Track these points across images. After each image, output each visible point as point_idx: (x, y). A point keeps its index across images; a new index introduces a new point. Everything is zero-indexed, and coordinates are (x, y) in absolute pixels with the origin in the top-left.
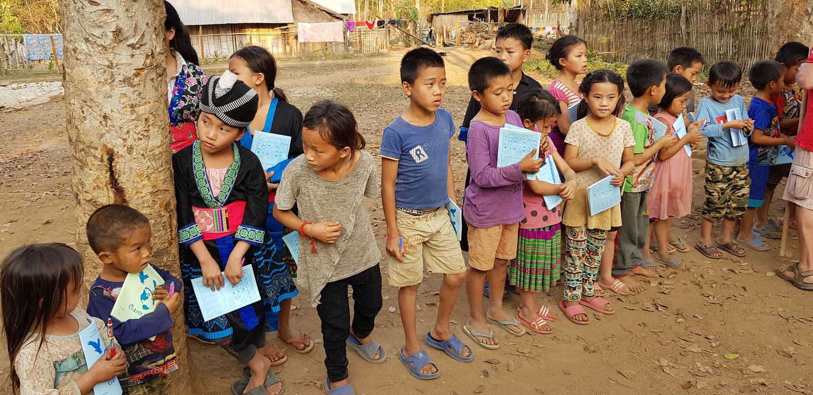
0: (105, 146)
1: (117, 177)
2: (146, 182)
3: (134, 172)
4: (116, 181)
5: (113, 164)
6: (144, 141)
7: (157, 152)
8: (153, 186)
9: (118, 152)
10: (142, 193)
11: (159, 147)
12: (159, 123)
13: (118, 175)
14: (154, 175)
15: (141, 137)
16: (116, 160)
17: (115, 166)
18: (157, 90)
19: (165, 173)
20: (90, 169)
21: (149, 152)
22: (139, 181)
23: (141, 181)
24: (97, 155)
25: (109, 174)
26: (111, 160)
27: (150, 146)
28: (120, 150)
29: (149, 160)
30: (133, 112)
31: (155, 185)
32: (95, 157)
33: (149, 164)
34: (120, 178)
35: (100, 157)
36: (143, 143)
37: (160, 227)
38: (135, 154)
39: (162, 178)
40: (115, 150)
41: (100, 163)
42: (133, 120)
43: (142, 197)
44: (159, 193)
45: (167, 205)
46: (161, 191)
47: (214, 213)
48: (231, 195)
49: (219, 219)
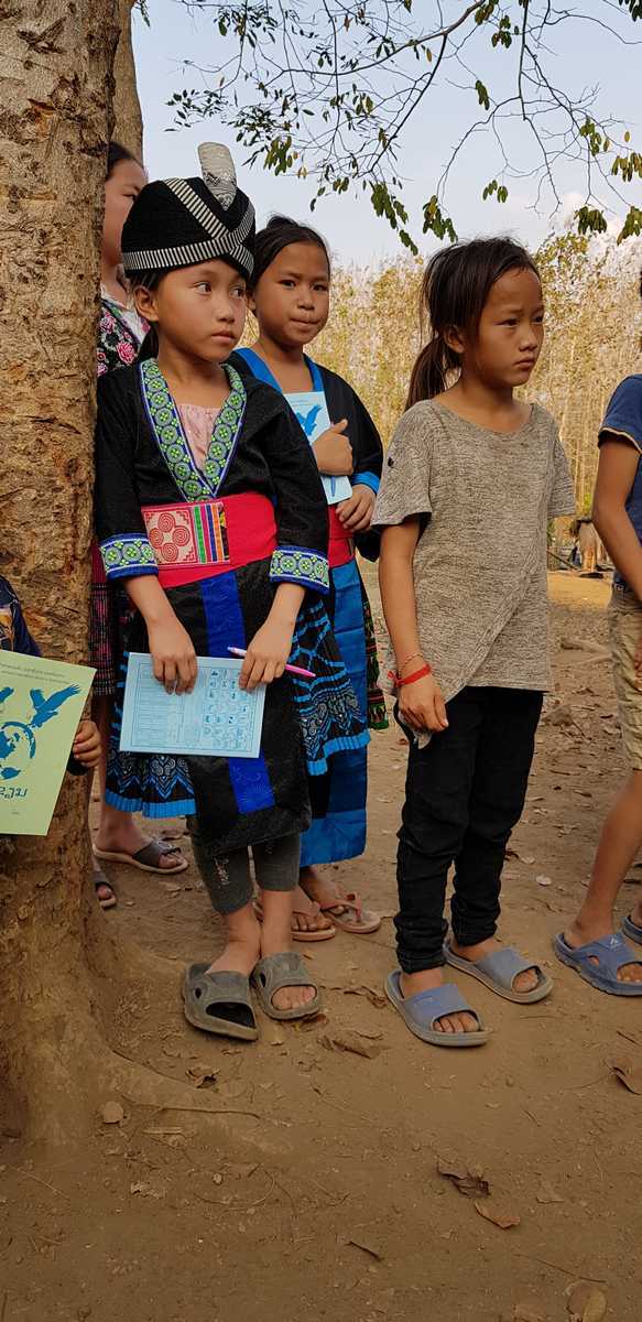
2: (26, 388)
6: (33, 287)
7: (61, 324)
8: (43, 406)
10: (13, 412)
11: (66, 314)
14: (47, 379)
15: (27, 275)
19: (76, 387)
21: (43, 317)
22: (11, 381)
23: (16, 383)
27: (45, 305)
29: (39, 336)
30: (14, 206)
31: (48, 406)
33: (37, 346)
36: (30, 292)
38: (8, 311)
39: (67, 393)
42: (13, 228)
43: (13, 424)
44: (54, 426)
45: (70, 467)
46: (61, 425)
47: (194, 514)
48: (232, 469)
49: (205, 529)
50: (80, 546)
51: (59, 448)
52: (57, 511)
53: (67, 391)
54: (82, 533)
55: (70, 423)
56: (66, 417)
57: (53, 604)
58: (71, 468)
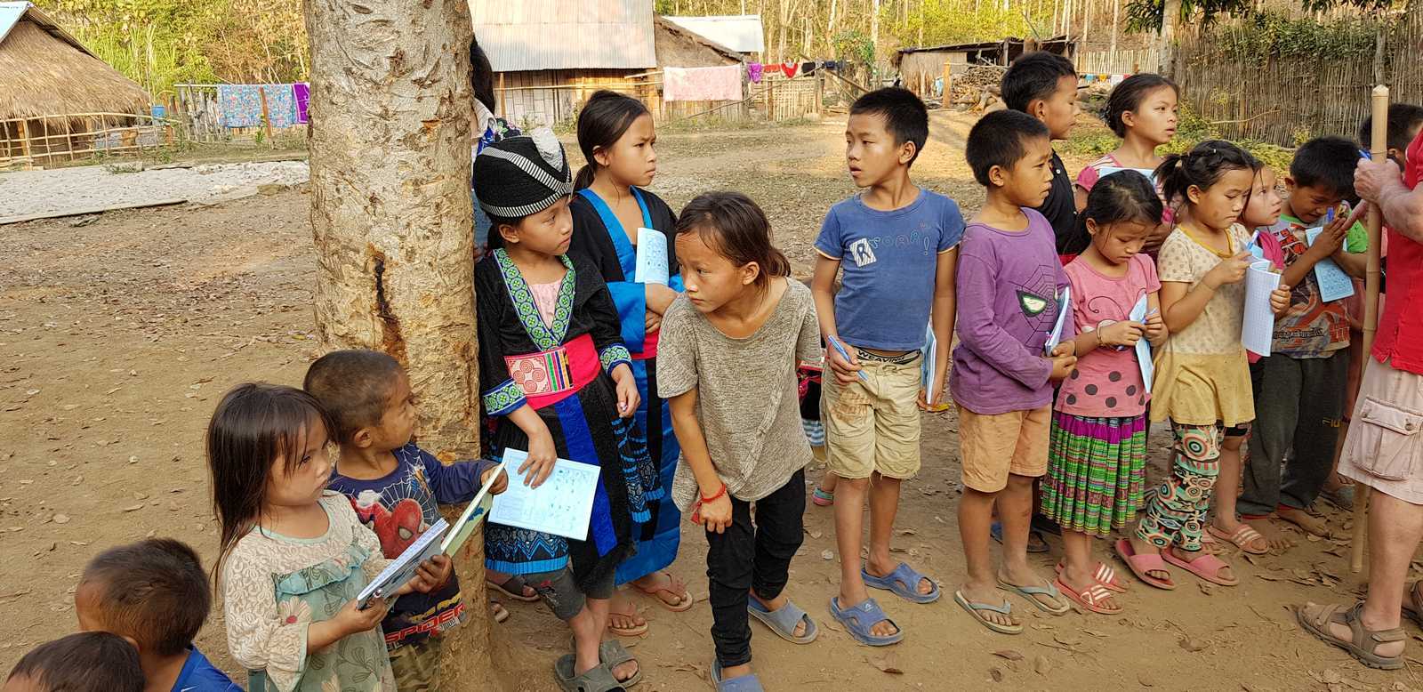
0: (371, 247)
1: (388, 299)
2: (433, 309)
3: (415, 292)
4: (387, 306)
5: (383, 278)
6: (433, 241)
7: (452, 260)
8: (445, 317)
9: (391, 258)
10: (426, 327)
11: (455, 252)
12: (457, 213)
13: (389, 296)
14: (446, 298)
15: (429, 234)
16: (388, 271)
17: (385, 280)
18: (455, 158)
19: (464, 295)
20: (347, 285)
21: (441, 259)
22: (424, 306)
23: (427, 307)
24: (358, 261)
25: (376, 294)
26: (380, 270)
27: (442, 250)
28: (395, 255)
29: (439, 272)
30: (417, 192)
31: (448, 316)
32: (355, 264)
33: (439, 279)
34: (393, 301)
35: (362, 264)
36: (431, 244)
37: (452, 384)
38: (418, 262)
39: (459, 304)
40: (388, 253)
41: (362, 275)
42: (417, 206)
43: (427, 334)
44: (452, 328)
46: (457, 326)
47: (547, 359)
48: (572, 325)
49: (555, 368)
50: (473, 397)
51: (456, 340)
52: (458, 382)
53: (459, 301)
55: (464, 323)
56: (460, 319)
57: (459, 442)
58: (465, 351)
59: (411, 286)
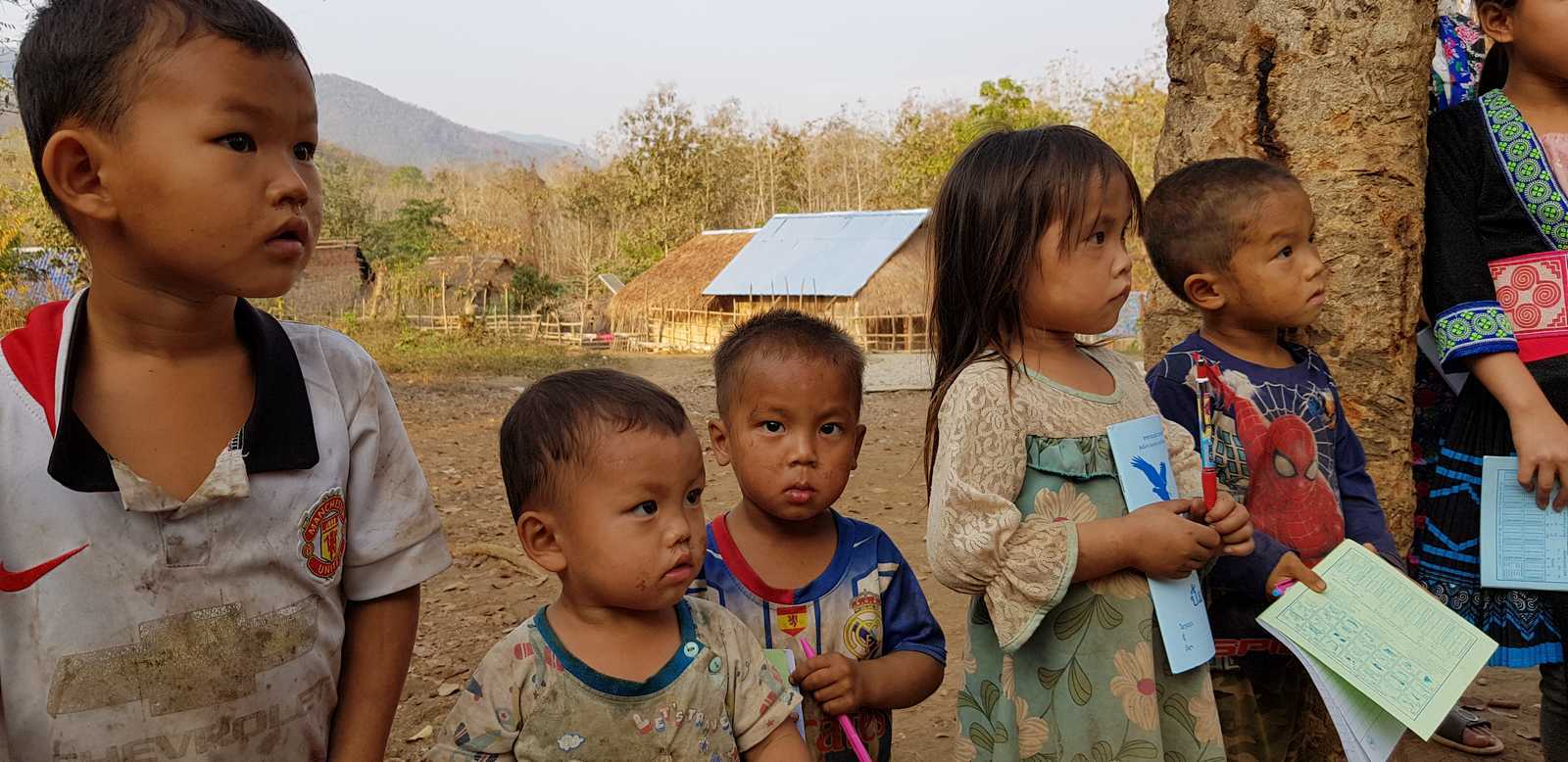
0: (1255, 30)
1: (1274, 116)
2: (1351, 139)
3: (1322, 106)
4: (1272, 125)
5: (1270, 79)
6: (1362, 21)
7: (1394, 60)
8: (1371, 157)
9: (1287, 46)
10: (1336, 167)
11: (1400, 47)
13: (1277, 111)
14: (1376, 125)
16: (1280, 68)
17: (1274, 85)
20: (1209, 98)
21: (1373, 55)
22: (1335, 132)
23: (1340, 133)
24: (1232, 55)
25: (1255, 108)
26: (1266, 68)
27: (1377, 40)
28: (1296, 41)
29: (1369, 76)
31: (1377, 156)
32: (1226, 60)
33: (1367, 88)
34: (1282, 120)
35: (1238, 59)
36: (1359, 28)
37: (1372, 282)
38: (1333, 53)
39: (1399, 140)
40: (1282, 40)
41: (1235, 77)
43: (1335, 181)
44: (1383, 180)
45: (1400, 226)
46: (1391, 177)
50: (1408, 321)
51: (1388, 204)
52: (1384, 279)
53: (1399, 137)
54: (1411, 306)
55: (1402, 174)
56: (1398, 168)
57: (1376, 390)
58: (1402, 227)
59: (1316, 94)
